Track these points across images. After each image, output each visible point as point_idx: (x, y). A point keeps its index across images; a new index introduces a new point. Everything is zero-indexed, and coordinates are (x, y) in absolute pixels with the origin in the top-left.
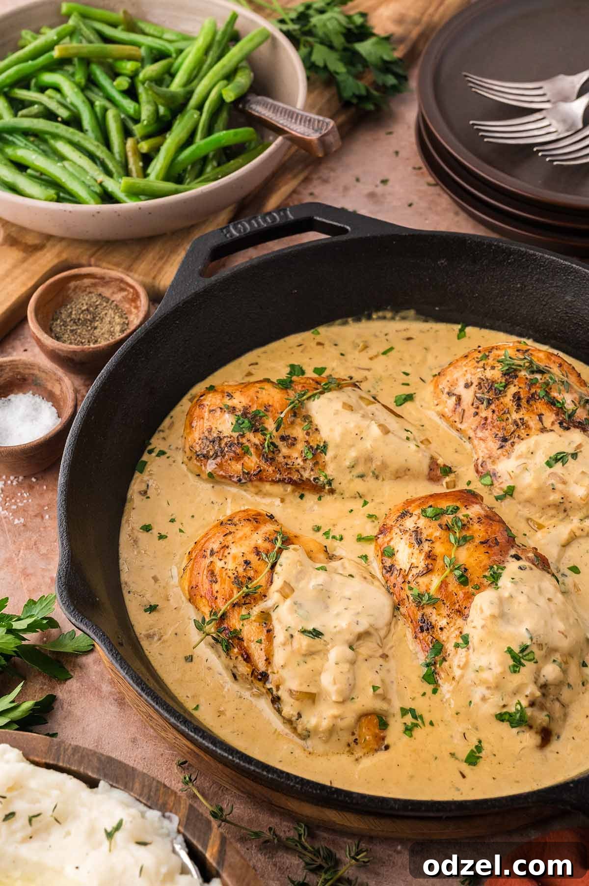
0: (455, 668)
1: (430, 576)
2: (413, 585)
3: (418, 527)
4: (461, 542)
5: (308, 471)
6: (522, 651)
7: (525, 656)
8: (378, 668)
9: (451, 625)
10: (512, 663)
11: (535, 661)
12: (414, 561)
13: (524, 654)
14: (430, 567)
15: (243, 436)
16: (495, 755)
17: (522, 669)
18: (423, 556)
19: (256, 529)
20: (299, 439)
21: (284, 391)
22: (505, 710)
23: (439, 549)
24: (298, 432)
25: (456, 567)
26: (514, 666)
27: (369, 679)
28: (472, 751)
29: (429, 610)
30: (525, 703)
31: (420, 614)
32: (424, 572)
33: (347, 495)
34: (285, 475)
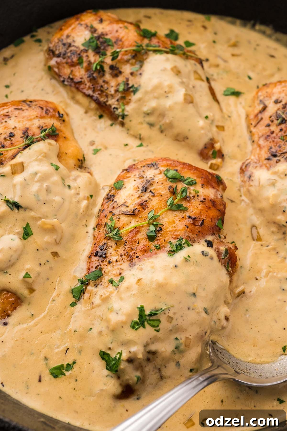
0: (98, 296)
1: (131, 218)
2: (114, 218)
3: (153, 179)
4: (174, 208)
5: (114, 100)
6: (150, 315)
7: (150, 320)
8: (43, 261)
9: (118, 263)
10: (136, 319)
11: (157, 329)
12: (129, 201)
13: (151, 318)
14: (137, 211)
15: (86, 51)
16: (76, 380)
17: (141, 329)
18: (138, 201)
19: (42, 117)
20: (123, 74)
21: (141, 38)
22: (109, 352)
23: (154, 203)
24: (127, 69)
25: (155, 223)
26: (136, 323)
27: (28, 266)
28: (62, 366)
29: (111, 243)
30: (125, 356)
31: (104, 242)
32: (129, 213)
33: (131, 132)
34: (96, 95)
